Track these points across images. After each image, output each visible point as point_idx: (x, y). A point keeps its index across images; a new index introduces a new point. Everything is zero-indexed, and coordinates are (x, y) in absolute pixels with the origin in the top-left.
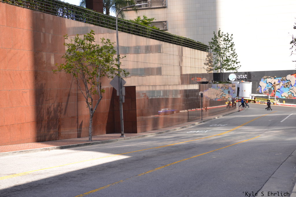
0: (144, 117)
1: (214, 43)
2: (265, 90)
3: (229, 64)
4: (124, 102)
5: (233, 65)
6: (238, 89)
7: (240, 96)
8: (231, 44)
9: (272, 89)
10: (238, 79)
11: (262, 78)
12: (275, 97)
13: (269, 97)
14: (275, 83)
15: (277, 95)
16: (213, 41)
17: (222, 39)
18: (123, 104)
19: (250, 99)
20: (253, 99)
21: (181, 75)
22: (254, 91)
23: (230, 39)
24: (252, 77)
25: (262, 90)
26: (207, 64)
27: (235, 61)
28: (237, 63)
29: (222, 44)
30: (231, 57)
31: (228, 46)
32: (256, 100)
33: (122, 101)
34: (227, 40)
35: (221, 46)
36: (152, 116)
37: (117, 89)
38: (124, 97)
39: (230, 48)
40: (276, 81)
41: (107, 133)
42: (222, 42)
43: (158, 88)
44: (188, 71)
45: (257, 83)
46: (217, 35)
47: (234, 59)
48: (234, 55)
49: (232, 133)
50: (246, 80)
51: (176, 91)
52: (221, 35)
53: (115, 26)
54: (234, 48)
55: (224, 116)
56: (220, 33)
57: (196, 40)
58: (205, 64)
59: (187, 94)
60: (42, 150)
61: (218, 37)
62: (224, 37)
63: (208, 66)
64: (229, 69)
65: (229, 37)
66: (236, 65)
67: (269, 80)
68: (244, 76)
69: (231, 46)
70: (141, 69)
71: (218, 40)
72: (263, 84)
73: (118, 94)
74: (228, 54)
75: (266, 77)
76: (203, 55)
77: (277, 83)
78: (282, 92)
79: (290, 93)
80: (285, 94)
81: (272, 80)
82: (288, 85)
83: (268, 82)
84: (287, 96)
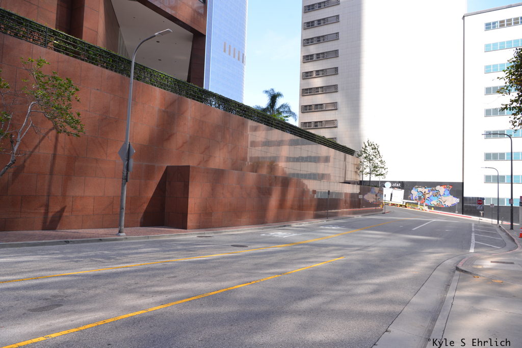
2: (416, 197)
5: (381, 171)
6: (392, 194)
7: (393, 201)
9: (422, 197)
10: (392, 187)
11: (413, 187)
12: (425, 204)
13: (419, 204)
14: (425, 192)
15: (427, 202)
19: (402, 204)
20: (404, 204)
22: (406, 197)
24: (405, 185)
25: (414, 196)
27: (383, 168)
28: (385, 170)
32: (407, 205)
33: (126, 179)
34: (375, 149)
40: (427, 190)
45: (409, 191)
48: (381, 162)
50: (399, 188)
52: (370, 144)
61: (367, 145)
64: (377, 175)
66: (383, 172)
67: (420, 189)
68: (397, 185)
71: (367, 148)
72: (415, 193)
75: (417, 186)
78: (432, 200)
79: (438, 202)
80: (434, 202)
81: (423, 190)
82: (437, 194)
83: (419, 191)
84: (435, 204)
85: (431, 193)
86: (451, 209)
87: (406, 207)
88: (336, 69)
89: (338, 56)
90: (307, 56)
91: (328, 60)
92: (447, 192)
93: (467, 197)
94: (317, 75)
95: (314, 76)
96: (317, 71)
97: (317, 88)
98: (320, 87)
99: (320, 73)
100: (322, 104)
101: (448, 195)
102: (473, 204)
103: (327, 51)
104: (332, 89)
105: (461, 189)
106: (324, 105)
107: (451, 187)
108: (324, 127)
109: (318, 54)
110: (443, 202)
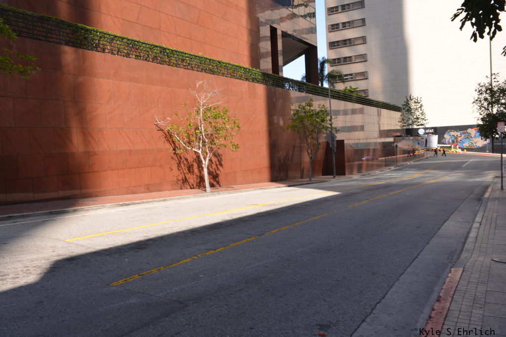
0: (351, 163)
1: (406, 105)
2: (449, 141)
3: (419, 121)
4: (335, 151)
5: (422, 122)
6: (426, 140)
7: (428, 146)
8: (420, 105)
9: (455, 140)
10: (425, 133)
11: (446, 131)
12: (458, 147)
13: (452, 147)
14: (457, 136)
15: (459, 145)
16: (405, 103)
17: (413, 101)
18: (335, 153)
21: (380, 131)
22: (439, 142)
23: (419, 101)
24: (438, 131)
25: (447, 140)
26: (401, 122)
27: (423, 119)
28: (425, 120)
29: (413, 105)
30: (421, 115)
31: (418, 107)
33: (334, 151)
34: (417, 102)
35: (412, 107)
36: (357, 163)
37: (330, 142)
38: (335, 148)
39: (419, 109)
40: (458, 134)
41: (323, 175)
42: (413, 104)
43: (361, 141)
44: (385, 127)
45: (442, 136)
46: (409, 99)
47: (423, 117)
48: (422, 114)
49: (421, 175)
50: (432, 133)
51: (375, 143)
52: (412, 98)
53: (328, 95)
54: (422, 109)
55: (414, 162)
56: (412, 97)
57: (392, 103)
58: (399, 122)
59: (385, 145)
60: (275, 188)
61: (409, 100)
62: (414, 100)
63: (401, 123)
64: (419, 125)
65: (419, 100)
66: (424, 122)
67: (452, 133)
68: (431, 130)
69: (420, 107)
70: (348, 127)
71: (409, 102)
72: (447, 136)
73: (331, 146)
74: (417, 113)
75: (449, 131)
76: (397, 115)
77: (459, 135)
78: (464, 143)
79: (470, 144)
80: (466, 144)
81: (455, 133)
82: (469, 137)
83: (451, 135)
84: (467, 146)
85: (463, 136)
86: (482, 149)
88: (363, 20)
89: (364, 7)
90: (332, 8)
91: (355, 11)
92: (478, 134)
94: (344, 27)
95: (341, 28)
96: (344, 23)
97: (345, 41)
98: (348, 40)
99: (347, 25)
100: (351, 57)
101: (478, 137)
103: (351, 2)
104: (360, 41)
106: (353, 58)
108: (354, 79)
109: (343, 6)
110: (474, 143)
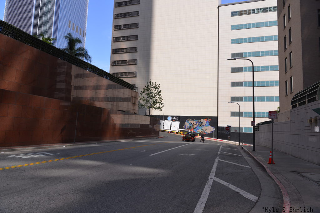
6: (171, 125)
10: (172, 120)
11: (186, 120)
13: (189, 131)
14: (194, 124)
17: (152, 87)
19: (178, 131)
22: (181, 127)
24: (181, 119)
25: (186, 127)
27: (160, 103)
40: (195, 122)
42: (153, 89)
45: (183, 123)
50: (176, 120)
52: (152, 84)
61: (150, 85)
67: (190, 121)
68: (176, 118)
71: (150, 87)
72: (187, 124)
75: (188, 119)
78: (198, 129)
79: (202, 130)
80: (200, 131)
81: (192, 122)
82: (201, 125)
83: (190, 123)
84: (200, 132)
85: (198, 124)
86: (210, 135)
87: (181, 134)
88: (137, 36)
89: (138, 28)
90: (117, 26)
91: (131, 29)
92: (208, 123)
93: (220, 127)
94: (123, 39)
95: (121, 40)
96: (124, 37)
97: (123, 49)
98: (125, 48)
99: (126, 38)
100: (126, 60)
101: (208, 125)
102: (224, 131)
103: (131, 23)
104: (133, 50)
105: (217, 121)
106: (128, 61)
107: (210, 120)
108: (127, 76)
109: (124, 25)
110: (205, 130)
